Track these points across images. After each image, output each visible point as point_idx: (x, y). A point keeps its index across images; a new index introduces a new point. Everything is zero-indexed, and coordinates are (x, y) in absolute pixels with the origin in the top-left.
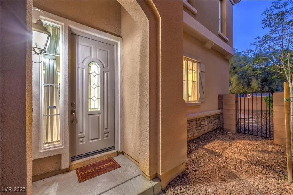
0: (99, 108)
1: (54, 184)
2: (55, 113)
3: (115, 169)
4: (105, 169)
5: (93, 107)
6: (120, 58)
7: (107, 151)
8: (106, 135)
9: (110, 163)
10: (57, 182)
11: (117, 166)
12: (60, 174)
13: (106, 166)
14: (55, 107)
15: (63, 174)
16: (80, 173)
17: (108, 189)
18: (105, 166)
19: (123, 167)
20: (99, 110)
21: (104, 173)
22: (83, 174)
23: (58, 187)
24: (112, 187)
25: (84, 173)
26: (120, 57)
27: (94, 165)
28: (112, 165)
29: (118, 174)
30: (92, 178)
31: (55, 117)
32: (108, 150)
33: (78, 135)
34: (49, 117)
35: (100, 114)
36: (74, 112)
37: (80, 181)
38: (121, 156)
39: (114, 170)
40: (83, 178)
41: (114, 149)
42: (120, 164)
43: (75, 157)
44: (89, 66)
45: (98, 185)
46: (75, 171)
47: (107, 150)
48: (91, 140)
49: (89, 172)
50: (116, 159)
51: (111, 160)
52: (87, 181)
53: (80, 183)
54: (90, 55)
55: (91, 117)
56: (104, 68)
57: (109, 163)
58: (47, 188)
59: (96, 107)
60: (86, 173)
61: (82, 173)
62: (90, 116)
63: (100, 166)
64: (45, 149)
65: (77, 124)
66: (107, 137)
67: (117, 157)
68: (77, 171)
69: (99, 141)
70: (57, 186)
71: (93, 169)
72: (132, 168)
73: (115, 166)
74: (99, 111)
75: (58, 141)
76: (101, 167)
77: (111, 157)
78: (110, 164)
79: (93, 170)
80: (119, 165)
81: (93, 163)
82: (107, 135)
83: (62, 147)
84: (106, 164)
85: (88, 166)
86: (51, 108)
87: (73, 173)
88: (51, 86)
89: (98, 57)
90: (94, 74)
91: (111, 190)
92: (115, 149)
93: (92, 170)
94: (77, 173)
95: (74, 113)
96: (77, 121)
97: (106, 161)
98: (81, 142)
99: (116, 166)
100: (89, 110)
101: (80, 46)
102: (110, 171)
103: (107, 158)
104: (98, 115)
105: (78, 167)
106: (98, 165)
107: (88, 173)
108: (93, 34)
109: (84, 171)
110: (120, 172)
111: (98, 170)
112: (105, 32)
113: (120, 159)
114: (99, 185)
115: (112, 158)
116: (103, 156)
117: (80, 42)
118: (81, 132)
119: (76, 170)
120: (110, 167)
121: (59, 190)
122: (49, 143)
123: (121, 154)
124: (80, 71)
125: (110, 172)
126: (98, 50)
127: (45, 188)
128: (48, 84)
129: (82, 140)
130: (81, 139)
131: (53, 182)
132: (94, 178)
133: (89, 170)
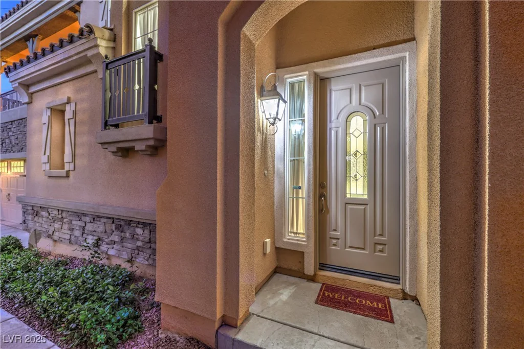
0: (366, 193)
1: (291, 288)
2: (300, 196)
3: (378, 319)
4: (360, 309)
5: (353, 191)
6: (410, 88)
7: (380, 280)
8: (380, 247)
9: (378, 305)
10: (296, 286)
11: (387, 316)
12: (303, 280)
13: (367, 305)
14: (300, 188)
15: (307, 281)
16: (324, 291)
17: (343, 340)
18: (364, 302)
19: (397, 325)
20: (366, 197)
21: (355, 313)
22: (326, 295)
23: (293, 292)
24: (352, 342)
25: (329, 295)
26: (410, 85)
27: (350, 292)
28: (377, 308)
29: (379, 331)
30: (333, 307)
31: (301, 200)
32: (383, 279)
33: (330, 233)
34: (295, 199)
35: (367, 205)
36: (324, 196)
37: (316, 302)
38: (409, 304)
39: (376, 320)
40: (323, 300)
41: (397, 281)
42: (396, 317)
43: (325, 265)
44: (347, 121)
45: (333, 324)
46: (321, 285)
47: (380, 278)
48: (350, 247)
49: (336, 297)
50: (394, 302)
51: (383, 299)
52: (325, 307)
53: (316, 303)
54: (349, 102)
55: (350, 208)
56: (375, 118)
57: (375, 303)
58: (285, 287)
59: (360, 191)
60: (331, 296)
61: (326, 292)
62: (349, 206)
63: (356, 299)
64: (289, 239)
65: (328, 215)
66: (381, 251)
67: (401, 302)
68: (322, 287)
69: (364, 253)
70: (293, 290)
71: (343, 296)
72: (419, 341)
73: (382, 315)
74: (365, 199)
75: (303, 234)
76: (357, 301)
77: (388, 295)
78: (376, 306)
79: (343, 299)
80: (392, 317)
81: (349, 287)
82: (383, 248)
83: (305, 243)
84: (368, 302)
85: (339, 289)
86: (296, 188)
87: (316, 287)
88: (296, 160)
89: (363, 101)
90: (357, 133)
91: (346, 345)
92: (399, 284)
93: (341, 297)
94: (321, 290)
95: (323, 198)
96: (328, 211)
97: (373, 296)
98: (335, 245)
99: (385, 314)
100: (348, 196)
101: (333, 93)
102: (367, 316)
103: (378, 293)
104: (363, 207)
105: (326, 282)
106: (354, 296)
107: (334, 298)
108: (350, 65)
109: (330, 292)
110: (385, 330)
111: (350, 302)
112: (374, 49)
113: (406, 309)
114: (337, 325)
115: (388, 298)
116: (369, 285)
117: (333, 88)
118: (335, 230)
119: (323, 284)
120: (372, 309)
121: (293, 296)
122: (294, 233)
123: (413, 301)
124: (333, 133)
125: (367, 318)
126: (363, 88)
127: (284, 285)
128: (294, 158)
129: (336, 242)
130: (334, 241)
131: (293, 284)
132: (336, 311)
133: (337, 295)
